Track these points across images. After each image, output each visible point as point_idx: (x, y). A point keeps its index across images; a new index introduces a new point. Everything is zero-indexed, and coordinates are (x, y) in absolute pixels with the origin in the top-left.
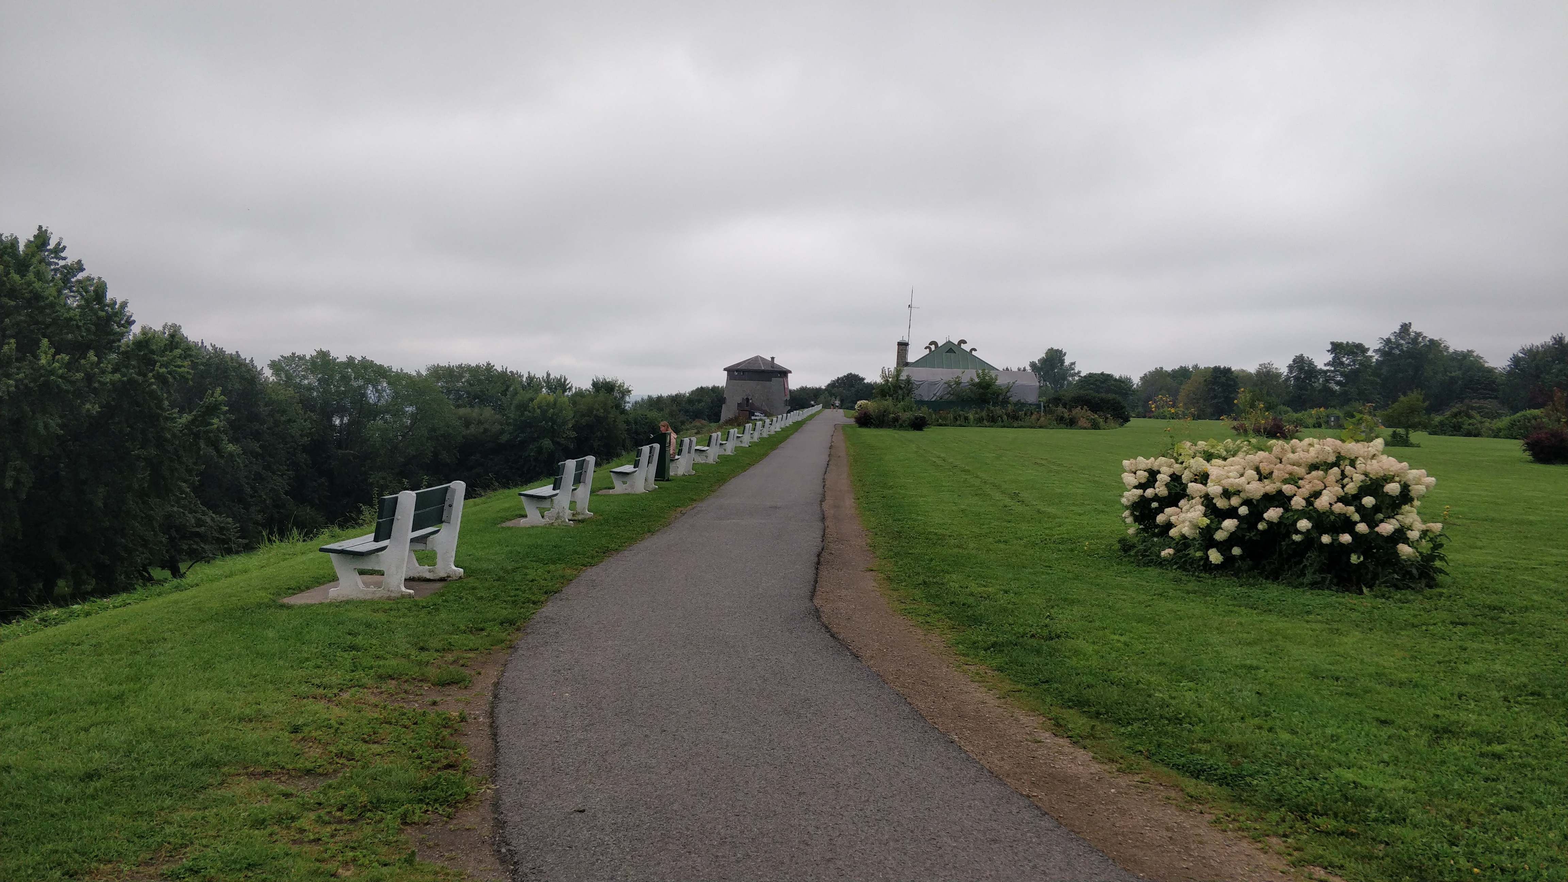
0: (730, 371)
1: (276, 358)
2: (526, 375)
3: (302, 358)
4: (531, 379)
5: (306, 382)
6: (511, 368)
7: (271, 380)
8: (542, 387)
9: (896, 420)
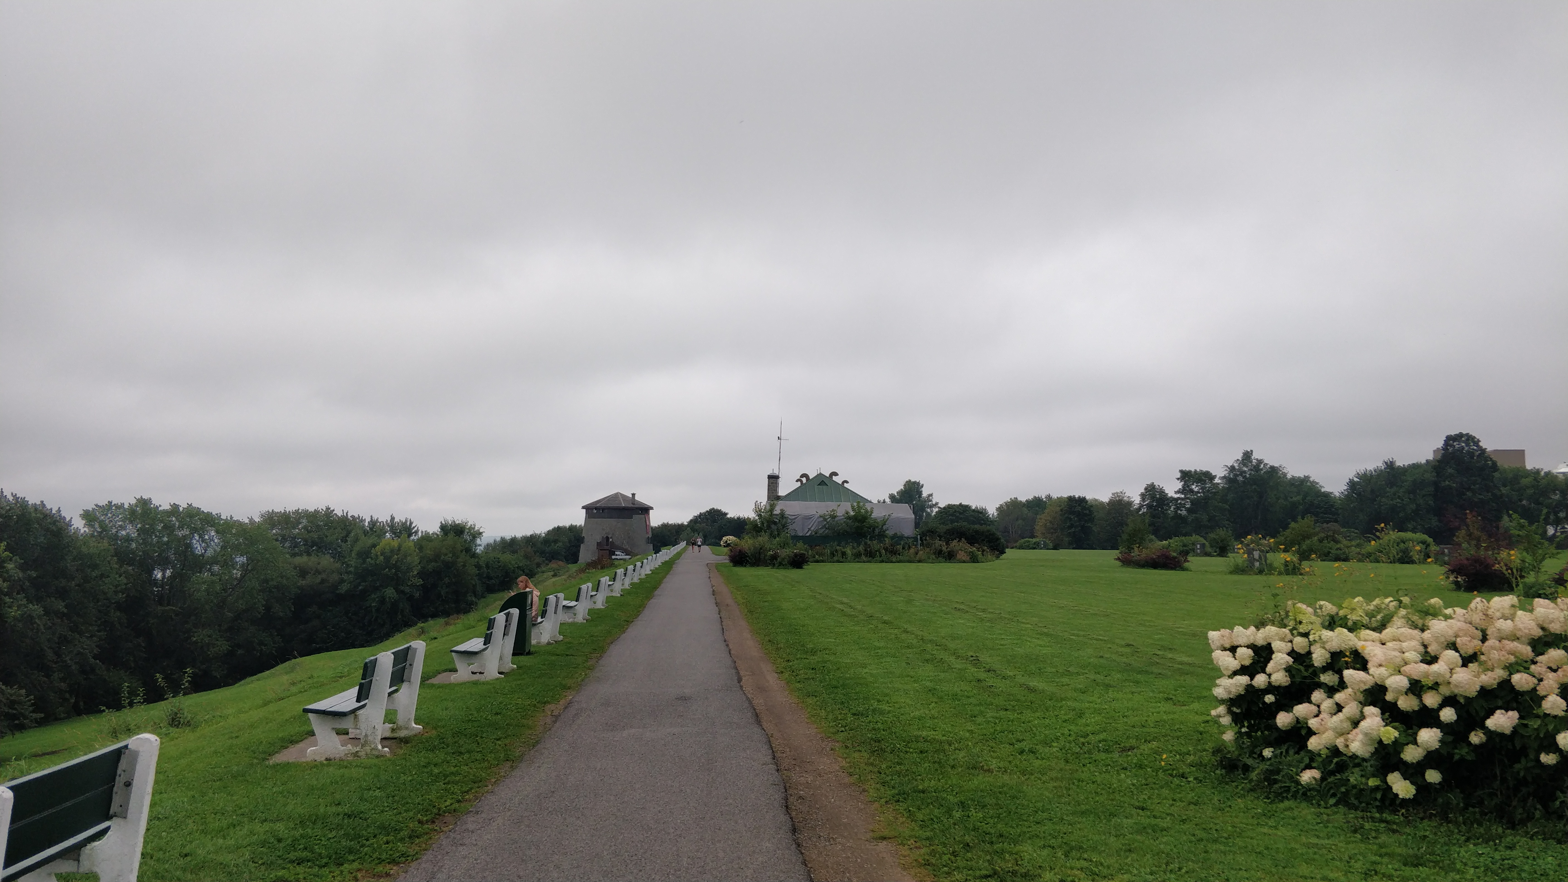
0: (588, 508)
1: (90, 507)
2: (368, 520)
3: (120, 507)
4: (373, 523)
5: (124, 533)
6: (353, 512)
7: (82, 531)
8: (386, 532)
9: (774, 557)
